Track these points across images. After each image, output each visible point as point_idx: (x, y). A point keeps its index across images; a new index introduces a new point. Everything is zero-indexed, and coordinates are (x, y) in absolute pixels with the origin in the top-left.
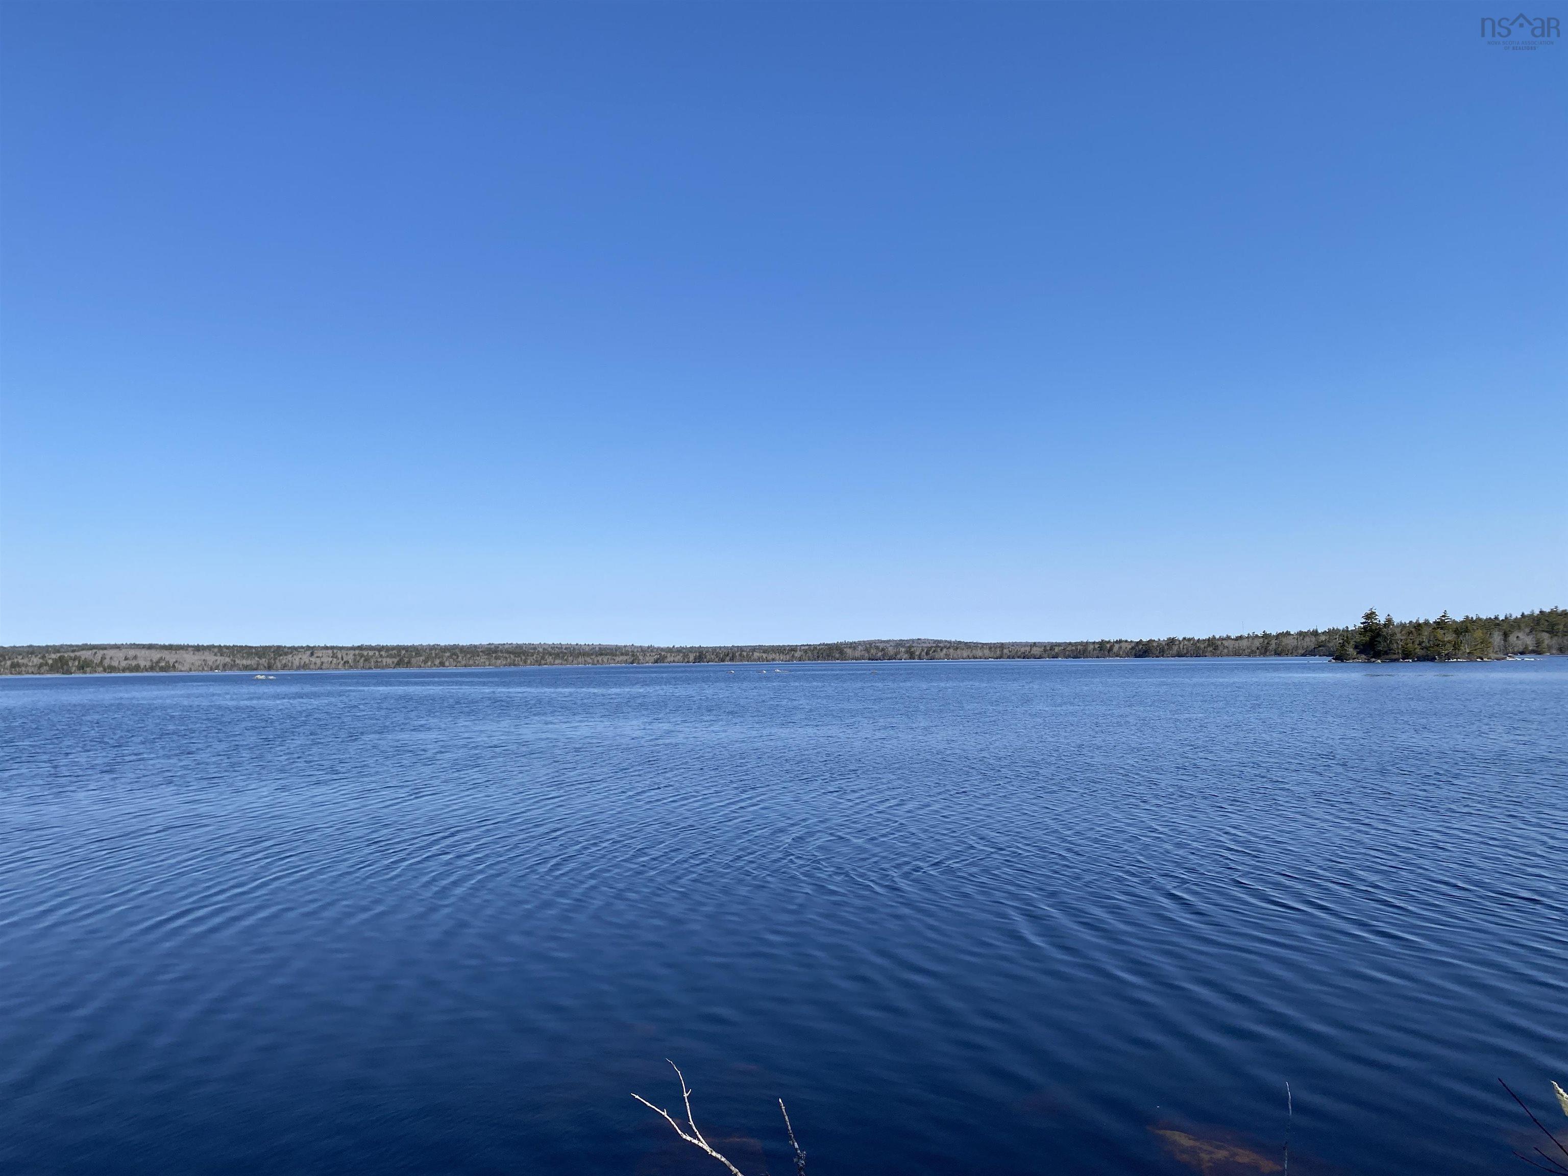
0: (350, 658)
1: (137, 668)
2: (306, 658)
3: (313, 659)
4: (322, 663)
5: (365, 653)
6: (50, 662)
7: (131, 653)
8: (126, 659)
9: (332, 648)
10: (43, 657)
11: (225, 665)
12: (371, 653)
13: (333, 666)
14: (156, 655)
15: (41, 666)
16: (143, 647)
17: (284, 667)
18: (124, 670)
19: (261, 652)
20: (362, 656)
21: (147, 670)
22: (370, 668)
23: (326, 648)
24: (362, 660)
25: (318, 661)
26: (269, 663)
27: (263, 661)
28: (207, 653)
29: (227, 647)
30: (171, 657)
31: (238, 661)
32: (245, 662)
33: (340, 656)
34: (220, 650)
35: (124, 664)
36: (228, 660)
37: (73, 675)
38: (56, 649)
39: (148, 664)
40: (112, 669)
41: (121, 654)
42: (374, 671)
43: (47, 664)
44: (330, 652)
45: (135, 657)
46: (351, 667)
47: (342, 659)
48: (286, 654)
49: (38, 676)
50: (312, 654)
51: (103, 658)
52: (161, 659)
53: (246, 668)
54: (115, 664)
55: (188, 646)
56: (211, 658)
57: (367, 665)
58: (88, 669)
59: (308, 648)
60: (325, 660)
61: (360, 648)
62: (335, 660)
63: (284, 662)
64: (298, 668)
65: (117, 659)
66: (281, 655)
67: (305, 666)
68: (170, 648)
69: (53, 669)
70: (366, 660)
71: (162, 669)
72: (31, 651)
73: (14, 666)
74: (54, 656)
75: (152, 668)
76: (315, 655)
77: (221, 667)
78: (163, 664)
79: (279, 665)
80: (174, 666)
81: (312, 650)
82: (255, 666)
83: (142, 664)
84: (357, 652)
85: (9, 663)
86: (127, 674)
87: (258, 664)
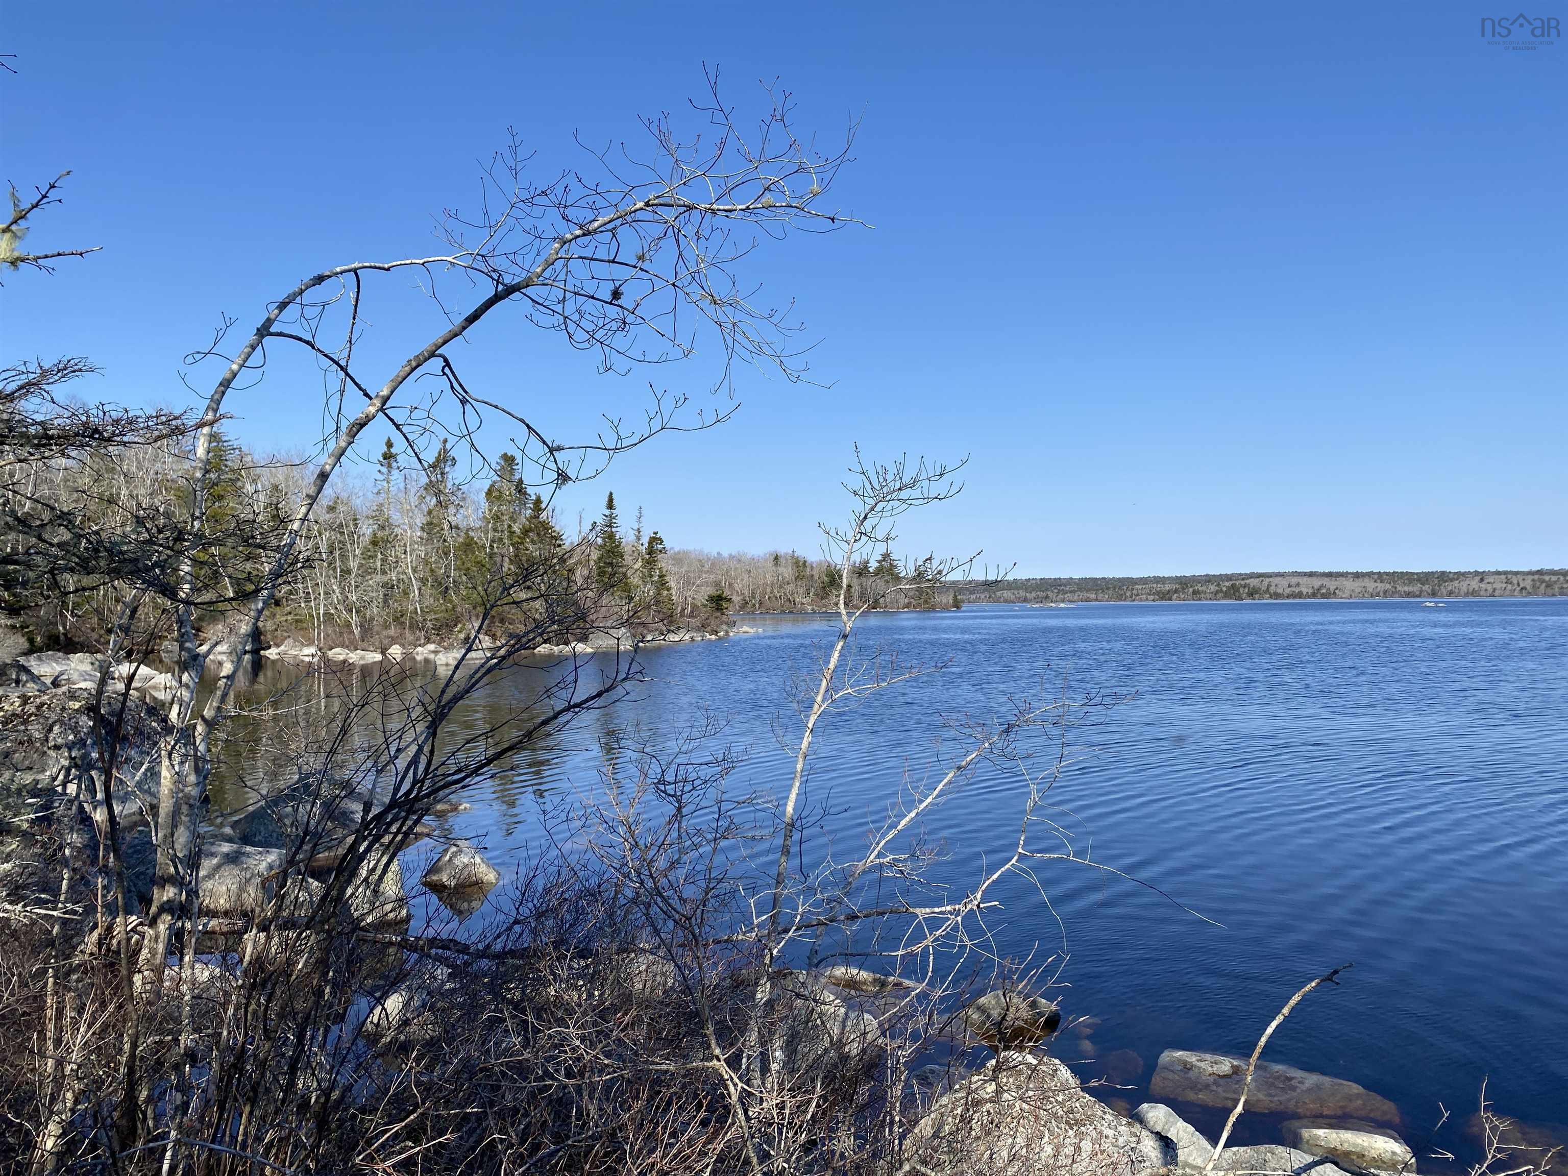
0: (1528, 583)
1: (1300, 595)
2: (1474, 584)
3: (1483, 585)
4: (1494, 590)
5: (1547, 578)
6: (1224, 589)
7: (1294, 580)
8: (1290, 586)
9: (1506, 573)
10: (1218, 585)
11: (1385, 592)
12: (1554, 578)
13: (1508, 592)
14: (1317, 583)
15: (1216, 593)
16: (1305, 574)
17: (1450, 594)
18: (1288, 597)
19: (1424, 578)
20: (1543, 581)
21: (1309, 597)
22: (1553, 595)
23: (1498, 573)
24: (1544, 585)
25: (1489, 587)
26: (1433, 590)
27: (1426, 588)
28: (1366, 580)
29: (1387, 574)
30: (1331, 584)
31: (1399, 588)
32: (1406, 589)
33: (1515, 582)
34: (1380, 576)
35: (1288, 591)
36: (1388, 586)
37: (1244, 602)
38: (1229, 577)
39: (1310, 591)
40: (1277, 596)
41: (1284, 583)
42: (1559, 598)
43: (1221, 591)
44: (1503, 577)
45: (1298, 585)
46: (1529, 594)
47: (1519, 585)
48: (1452, 580)
49: (1215, 602)
50: (1482, 580)
51: (1269, 586)
52: (1322, 586)
53: (1408, 594)
54: (1280, 591)
55: (1347, 573)
56: (1371, 585)
57: (1549, 591)
58: (1257, 596)
59: (1477, 573)
60: (1498, 585)
61: (1540, 572)
62: (1509, 587)
63: (1449, 588)
64: (1467, 594)
65: (1282, 585)
66: (1445, 582)
67: (1474, 593)
68: (1330, 575)
69: (1227, 596)
70: (1547, 586)
71: (1324, 596)
72: (1208, 579)
73: (1194, 593)
74: (1228, 584)
75: (1314, 595)
76: (1486, 581)
77: (1381, 594)
78: (1324, 591)
79: (1445, 593)
80: (1335, 593)
81: (1482, 576)
82: (1418, 593)
83: (1305, 591)
84: (1536, 577)
85: (1191, 590)
86: (1291, 601)
87: (1421, 591)
